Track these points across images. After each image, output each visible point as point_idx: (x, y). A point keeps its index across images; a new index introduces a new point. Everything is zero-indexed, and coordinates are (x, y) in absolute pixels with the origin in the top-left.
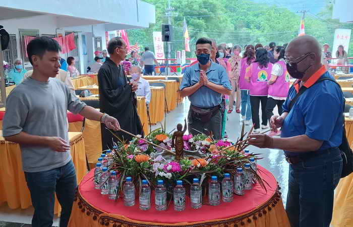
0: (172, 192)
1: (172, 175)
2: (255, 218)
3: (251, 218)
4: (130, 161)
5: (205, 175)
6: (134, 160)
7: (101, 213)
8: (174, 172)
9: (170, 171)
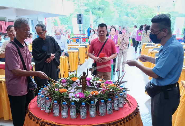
0: (80, 109)
1: (80, 100)
2: (124, 123)
3: (122, 122)
4: (56, 92)
5: (98, 99)
6: (59, 92)
7: (40, 120)
8: (81, 98)
9: (78, 97)
